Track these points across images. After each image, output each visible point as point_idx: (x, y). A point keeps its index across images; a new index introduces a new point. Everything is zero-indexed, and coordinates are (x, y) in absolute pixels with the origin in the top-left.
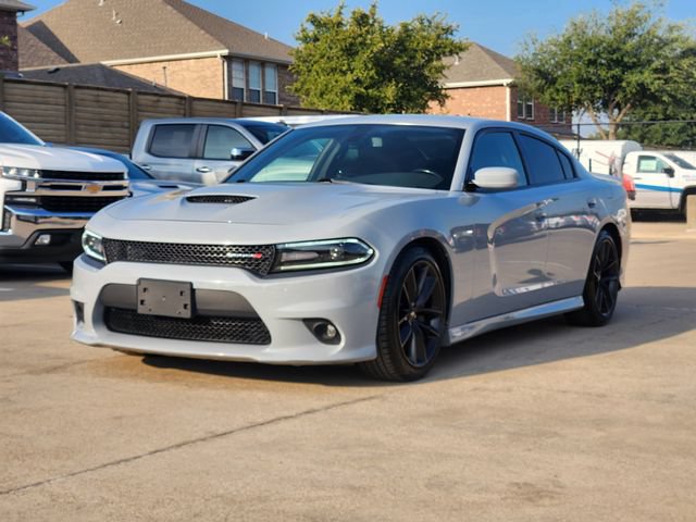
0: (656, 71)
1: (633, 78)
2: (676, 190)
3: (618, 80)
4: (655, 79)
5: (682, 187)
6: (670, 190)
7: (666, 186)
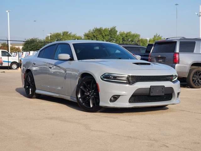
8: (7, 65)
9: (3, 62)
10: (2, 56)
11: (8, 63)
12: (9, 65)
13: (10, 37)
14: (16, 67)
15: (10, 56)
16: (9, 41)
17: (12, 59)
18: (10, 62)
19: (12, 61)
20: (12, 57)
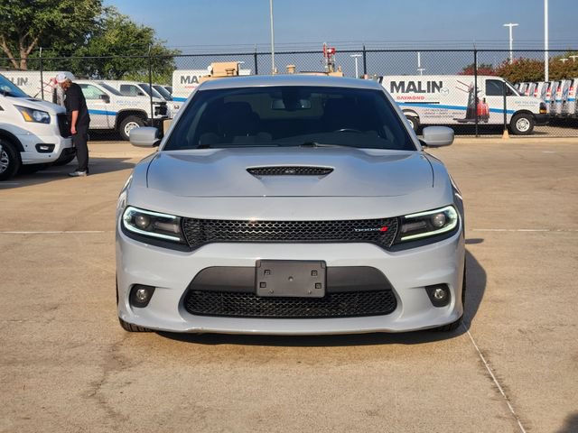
0: (63, 10)
1: (44, 16)
2: (112, 114)
3: (30, 17)
4: (64, 18)
5: (117, 111)
6: (107, 113)
7: (104, 110)
8: (501, 121)
9: (490, 113)
10: (487, 94)
11: (502, 114)
12: (508, 121)
13: (549, 41)
14: (528, 127)
15: (511, 93)
16: (546, 53)
17: (515, 103)
18: (510, 112)
19: (516, 109)
20: (518, 98)
